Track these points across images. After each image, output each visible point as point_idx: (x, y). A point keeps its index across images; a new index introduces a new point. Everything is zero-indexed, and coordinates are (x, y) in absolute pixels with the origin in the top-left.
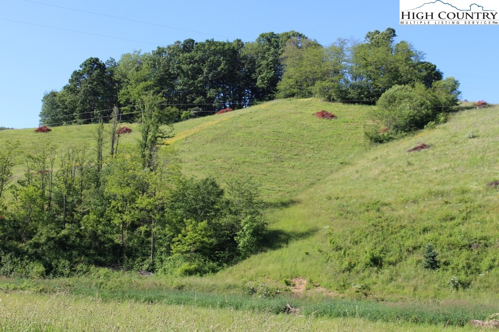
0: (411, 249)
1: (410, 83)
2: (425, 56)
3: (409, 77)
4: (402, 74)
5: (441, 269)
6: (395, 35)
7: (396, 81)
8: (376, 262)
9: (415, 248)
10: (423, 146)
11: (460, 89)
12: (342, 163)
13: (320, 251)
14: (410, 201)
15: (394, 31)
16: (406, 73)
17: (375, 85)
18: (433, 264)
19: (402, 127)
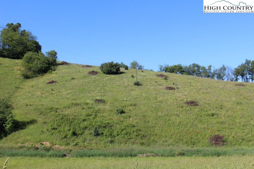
0: (84, 128)
1: (32, 50)
2: (37, 38)
3: (32, 47)
4: (29, 46)
5: (101, 136)
6: (21, 27)
7: (26, 49)
8: (74, 134)
9: (85, 128)
10: (53, 82)
11: (57, 56)
12: (16, 88)
13: (48, 130)
14: (67, 108)
15: (20, 25)
16: (31, 46)
17: (17, 50)
18: (97, 134)
19: (36, 71)
